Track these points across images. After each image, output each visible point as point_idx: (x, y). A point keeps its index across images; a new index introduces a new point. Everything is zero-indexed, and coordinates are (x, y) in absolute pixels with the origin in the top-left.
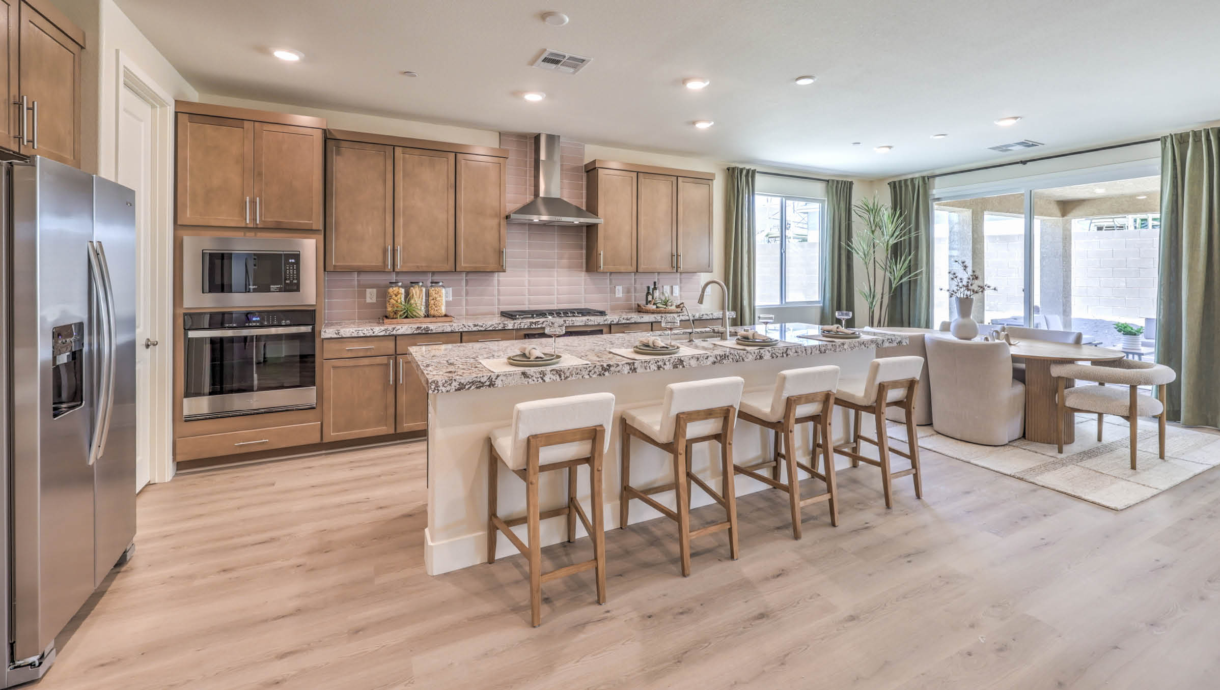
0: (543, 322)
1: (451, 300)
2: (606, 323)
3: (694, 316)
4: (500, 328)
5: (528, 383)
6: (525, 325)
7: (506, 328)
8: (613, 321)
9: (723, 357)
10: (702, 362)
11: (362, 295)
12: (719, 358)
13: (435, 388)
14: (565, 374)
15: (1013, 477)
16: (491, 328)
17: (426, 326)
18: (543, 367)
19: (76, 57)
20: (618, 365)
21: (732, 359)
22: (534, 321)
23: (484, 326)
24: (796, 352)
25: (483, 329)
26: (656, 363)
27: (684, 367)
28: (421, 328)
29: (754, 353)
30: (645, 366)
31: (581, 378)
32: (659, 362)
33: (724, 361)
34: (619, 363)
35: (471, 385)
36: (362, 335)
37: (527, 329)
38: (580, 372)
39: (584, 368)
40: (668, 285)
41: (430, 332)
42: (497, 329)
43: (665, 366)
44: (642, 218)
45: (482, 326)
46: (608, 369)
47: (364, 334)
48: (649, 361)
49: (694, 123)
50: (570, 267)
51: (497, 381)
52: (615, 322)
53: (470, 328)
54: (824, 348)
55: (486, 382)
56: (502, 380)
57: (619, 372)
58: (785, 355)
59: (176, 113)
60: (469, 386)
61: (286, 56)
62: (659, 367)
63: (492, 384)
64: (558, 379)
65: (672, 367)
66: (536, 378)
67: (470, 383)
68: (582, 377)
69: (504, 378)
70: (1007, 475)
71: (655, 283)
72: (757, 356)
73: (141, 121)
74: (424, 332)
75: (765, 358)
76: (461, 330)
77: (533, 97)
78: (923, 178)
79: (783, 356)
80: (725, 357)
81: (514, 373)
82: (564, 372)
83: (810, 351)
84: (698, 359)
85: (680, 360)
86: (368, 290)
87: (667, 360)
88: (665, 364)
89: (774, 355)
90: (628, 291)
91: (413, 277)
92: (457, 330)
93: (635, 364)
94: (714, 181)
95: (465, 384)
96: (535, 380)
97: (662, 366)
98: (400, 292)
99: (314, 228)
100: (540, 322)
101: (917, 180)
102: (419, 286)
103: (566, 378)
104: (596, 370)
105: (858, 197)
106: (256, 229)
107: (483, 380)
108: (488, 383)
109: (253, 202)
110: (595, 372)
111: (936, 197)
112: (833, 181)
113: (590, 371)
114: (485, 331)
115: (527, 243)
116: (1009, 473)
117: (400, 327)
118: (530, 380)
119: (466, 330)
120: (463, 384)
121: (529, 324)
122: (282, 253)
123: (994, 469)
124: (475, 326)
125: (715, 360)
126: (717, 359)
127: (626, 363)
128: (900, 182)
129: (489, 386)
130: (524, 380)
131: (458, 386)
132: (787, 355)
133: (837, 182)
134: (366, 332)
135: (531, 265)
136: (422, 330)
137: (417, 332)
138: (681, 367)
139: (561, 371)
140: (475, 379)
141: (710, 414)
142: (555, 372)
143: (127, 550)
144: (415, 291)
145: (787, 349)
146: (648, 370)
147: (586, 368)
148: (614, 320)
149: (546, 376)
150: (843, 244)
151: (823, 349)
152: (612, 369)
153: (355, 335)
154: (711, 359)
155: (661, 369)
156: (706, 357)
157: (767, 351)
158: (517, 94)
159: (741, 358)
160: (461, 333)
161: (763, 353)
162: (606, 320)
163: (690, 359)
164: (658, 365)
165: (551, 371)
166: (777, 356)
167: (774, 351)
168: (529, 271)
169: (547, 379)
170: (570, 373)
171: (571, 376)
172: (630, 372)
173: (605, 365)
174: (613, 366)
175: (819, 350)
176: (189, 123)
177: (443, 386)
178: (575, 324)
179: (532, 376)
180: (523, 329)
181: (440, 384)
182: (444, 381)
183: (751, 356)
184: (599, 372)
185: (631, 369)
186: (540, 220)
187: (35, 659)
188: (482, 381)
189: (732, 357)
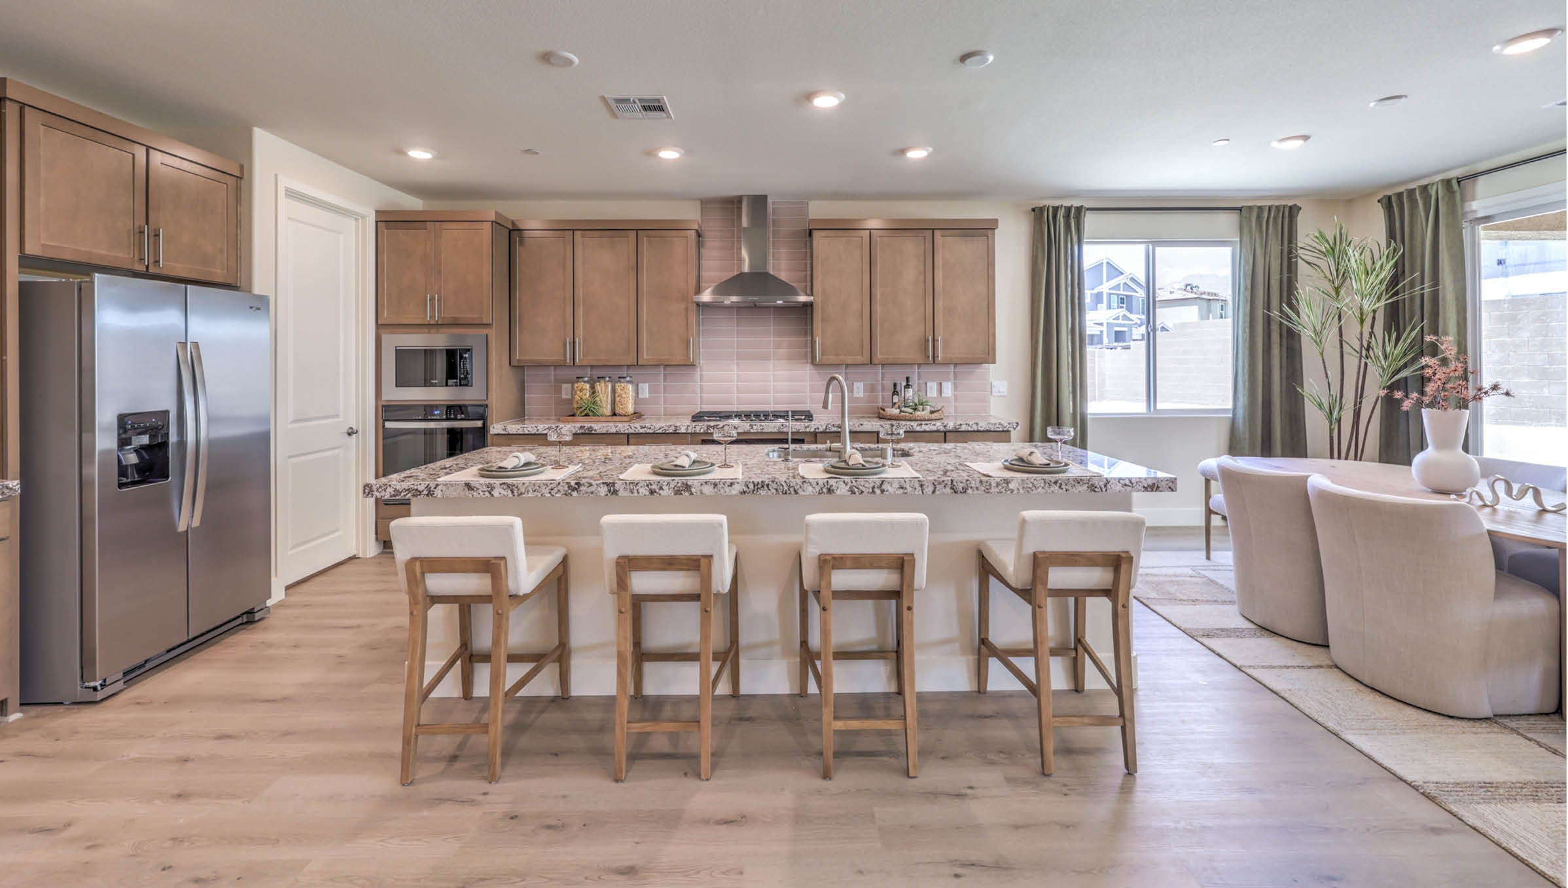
0: (724, 426)
1: (647, 397)
2: (808, 430)
3: (945, 426)
4: (671, 431)
5: (473, 496)
6: (701, 428)
7: (678, 431)
8: (818, 429)
9: (759, 486)
10: (722, 491)
11: (558, 390)
12: (751, 486)
13: (369, 493)
14: (518, 490)
15: (1416, 788)
16: (660, 431)
17: (589, 425)
18: (496, 480)
19: (229, 187)
20: (591, 485)
21: (776, 490)
22: (712, 424)
23: (652, 427)
24: (902, 488)
25: (652, 432)
26: (648, 486)
27: (692, 494)
28: (584, 427)
29: (817, 484)
30: (631, 490)
31: (540, 496)
32: (651, 485)
33: (760, 491)
34: (592, 481)
35: (407, 492)
36: (527, 432)
37: (702, 433)
38: (538, 488)
39: (544, 484)
40: (933, 381)
41: (593, 432)
42: (667, 432)
43: (661, 491)
44: (878, 293)
45: (650, 428)
46: (576, 489)
47: (529, 431)
48: (636, 482)
49: (903, 151)
50: (790, 358)
51: (436, 490)
52: (821, 430)
53: (637, 430)
54: (962, 485)
55: (423, 491)
56: (442, 491)
57: (592, 493)
58: (878, 491)
59: (377, 222)
60: (405, 493)
61: (420, 155)
62: (652, 492)
63: (430, 493)
64: (511, 495)
65: (673, 494)
66: (482, 491)
67: (406, 491)
68: (542, 495)
69: (444, 488)
70: (1405, 781)
71: (908, 379)
72: (822, 489)
73: (340, 233)
74: (587, 432)
75: (838, 492)
76: (626, 432)
77: (669, 155)
78: (1447, 183)
79: (873, 492)
80: (763, 486)
81: (455, 484)
82: (517, 487)
83: (931, 489)
84: (715, 485)
85: (687, 485)
86: (564, 386)
87: (665, 484)
88: (661, 488)
89: (856, 490)
90: (872, 389)
91: (603, 371)
92: (622, 432)
93: (616, 485)
94: (996, 231)
95: (400, 490)
96: (482, 493)
97: (657, 490)
98: (584, 387)
99: (485, 322)
100: (720, 426)
101: (1435, 188)
102: (605, 382)
103: (520, 495)
104: (560, 488)
105: (1307, 232)
106: (437, 325)
107: (421, 488)
108: (426, 492)
109: (432, 299)
110: (559, 491)
111: (1480, 215)
112: (1250, 207)
113: (552, 489)
114: (654, 433)
115: (736, 331)
116: (1409, 778)
117: (563, 425)
118: (474, 493)
119: (633, 432)
120: (398, 491)
121: (706, 428)
122: (457, 348)
123: (1381, 761)
124: (642, 428)
125: (745, 489)
126: (748, 488)
127: (603, 483)
128: (1400, 195)
129: (427, 495)
130: (468, 492)
131: (393, 493)
132: (883, 491)
133: (1260, 208)
134: (531, 430)
135: (740, 357)
136: (585, 430)
137: (581, 432)
138: (687, 494)
139: (514, 485)
140: (412, 486)
141: (671, 564)
142: (505, 487)
143: (256, 611)
144: (599, 387)
145: (883, 481)
146: (636, 494)
147: (547, 485)
148: (820, 427)
149: (495, 490)
150: (1275, 313)
151: (960, 487)
152: (582, 488)
153: (520, 432)
154: (737, 488)
155: (655, 494)
156: (729, 484)
157: (842, 483)
158: (651, 153)
159: (792, 489)
160: (628, 435)
161: (834, 484)
162: (808, 427)
163: (702, 485)
164: (651, 489)
165: (501, 484)
166: (862, 492)
167: (854, 484)
168: (738, 364)
169: (496, 493)
170: (526, 488)
171: (526, 493)
172: (609, 495)
173: (573, 483)
174: (583, 485)
175: (952, 488)
176: (386, 230)
177: (377, 490)
178: (766, 430)
179: (478, 489)
180: (699, 433)
181: (374, 488)
182: (378, 486)
183: (810, 489)
184: (564, 490)
185: (609, 491)
186: (731, 302)
187: (98, 684)
188: (419, 489)
189: (775, 486)
